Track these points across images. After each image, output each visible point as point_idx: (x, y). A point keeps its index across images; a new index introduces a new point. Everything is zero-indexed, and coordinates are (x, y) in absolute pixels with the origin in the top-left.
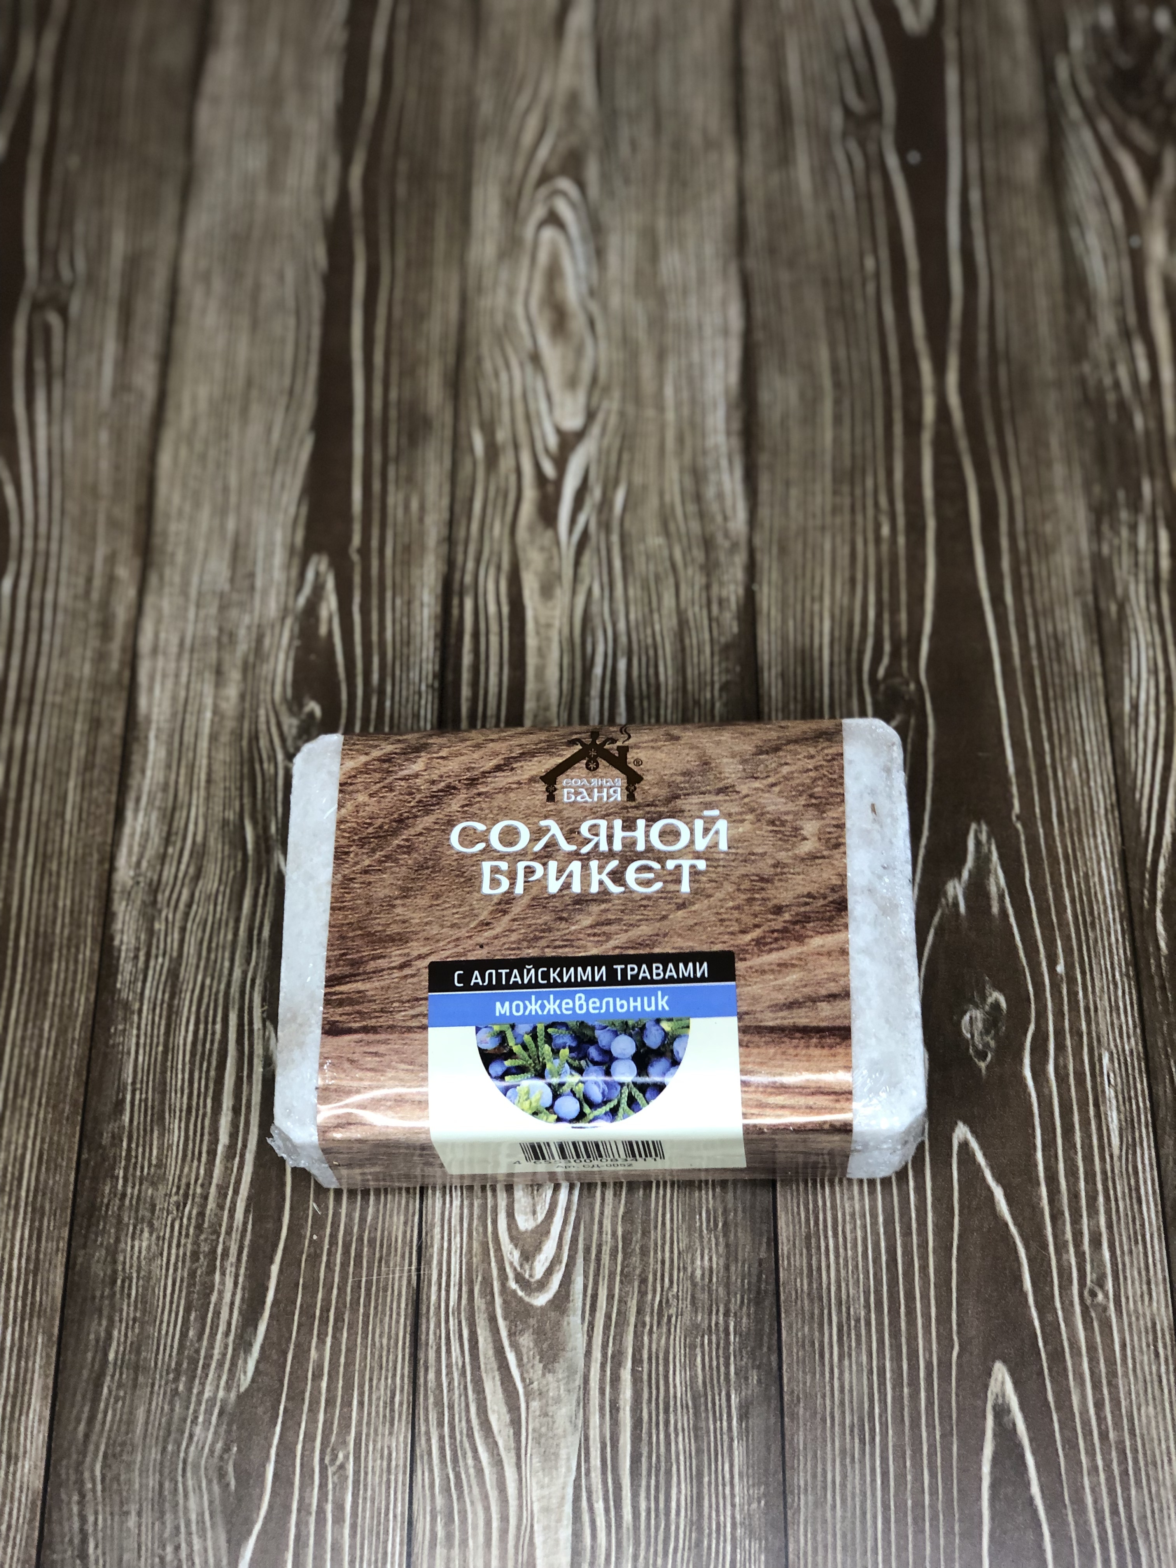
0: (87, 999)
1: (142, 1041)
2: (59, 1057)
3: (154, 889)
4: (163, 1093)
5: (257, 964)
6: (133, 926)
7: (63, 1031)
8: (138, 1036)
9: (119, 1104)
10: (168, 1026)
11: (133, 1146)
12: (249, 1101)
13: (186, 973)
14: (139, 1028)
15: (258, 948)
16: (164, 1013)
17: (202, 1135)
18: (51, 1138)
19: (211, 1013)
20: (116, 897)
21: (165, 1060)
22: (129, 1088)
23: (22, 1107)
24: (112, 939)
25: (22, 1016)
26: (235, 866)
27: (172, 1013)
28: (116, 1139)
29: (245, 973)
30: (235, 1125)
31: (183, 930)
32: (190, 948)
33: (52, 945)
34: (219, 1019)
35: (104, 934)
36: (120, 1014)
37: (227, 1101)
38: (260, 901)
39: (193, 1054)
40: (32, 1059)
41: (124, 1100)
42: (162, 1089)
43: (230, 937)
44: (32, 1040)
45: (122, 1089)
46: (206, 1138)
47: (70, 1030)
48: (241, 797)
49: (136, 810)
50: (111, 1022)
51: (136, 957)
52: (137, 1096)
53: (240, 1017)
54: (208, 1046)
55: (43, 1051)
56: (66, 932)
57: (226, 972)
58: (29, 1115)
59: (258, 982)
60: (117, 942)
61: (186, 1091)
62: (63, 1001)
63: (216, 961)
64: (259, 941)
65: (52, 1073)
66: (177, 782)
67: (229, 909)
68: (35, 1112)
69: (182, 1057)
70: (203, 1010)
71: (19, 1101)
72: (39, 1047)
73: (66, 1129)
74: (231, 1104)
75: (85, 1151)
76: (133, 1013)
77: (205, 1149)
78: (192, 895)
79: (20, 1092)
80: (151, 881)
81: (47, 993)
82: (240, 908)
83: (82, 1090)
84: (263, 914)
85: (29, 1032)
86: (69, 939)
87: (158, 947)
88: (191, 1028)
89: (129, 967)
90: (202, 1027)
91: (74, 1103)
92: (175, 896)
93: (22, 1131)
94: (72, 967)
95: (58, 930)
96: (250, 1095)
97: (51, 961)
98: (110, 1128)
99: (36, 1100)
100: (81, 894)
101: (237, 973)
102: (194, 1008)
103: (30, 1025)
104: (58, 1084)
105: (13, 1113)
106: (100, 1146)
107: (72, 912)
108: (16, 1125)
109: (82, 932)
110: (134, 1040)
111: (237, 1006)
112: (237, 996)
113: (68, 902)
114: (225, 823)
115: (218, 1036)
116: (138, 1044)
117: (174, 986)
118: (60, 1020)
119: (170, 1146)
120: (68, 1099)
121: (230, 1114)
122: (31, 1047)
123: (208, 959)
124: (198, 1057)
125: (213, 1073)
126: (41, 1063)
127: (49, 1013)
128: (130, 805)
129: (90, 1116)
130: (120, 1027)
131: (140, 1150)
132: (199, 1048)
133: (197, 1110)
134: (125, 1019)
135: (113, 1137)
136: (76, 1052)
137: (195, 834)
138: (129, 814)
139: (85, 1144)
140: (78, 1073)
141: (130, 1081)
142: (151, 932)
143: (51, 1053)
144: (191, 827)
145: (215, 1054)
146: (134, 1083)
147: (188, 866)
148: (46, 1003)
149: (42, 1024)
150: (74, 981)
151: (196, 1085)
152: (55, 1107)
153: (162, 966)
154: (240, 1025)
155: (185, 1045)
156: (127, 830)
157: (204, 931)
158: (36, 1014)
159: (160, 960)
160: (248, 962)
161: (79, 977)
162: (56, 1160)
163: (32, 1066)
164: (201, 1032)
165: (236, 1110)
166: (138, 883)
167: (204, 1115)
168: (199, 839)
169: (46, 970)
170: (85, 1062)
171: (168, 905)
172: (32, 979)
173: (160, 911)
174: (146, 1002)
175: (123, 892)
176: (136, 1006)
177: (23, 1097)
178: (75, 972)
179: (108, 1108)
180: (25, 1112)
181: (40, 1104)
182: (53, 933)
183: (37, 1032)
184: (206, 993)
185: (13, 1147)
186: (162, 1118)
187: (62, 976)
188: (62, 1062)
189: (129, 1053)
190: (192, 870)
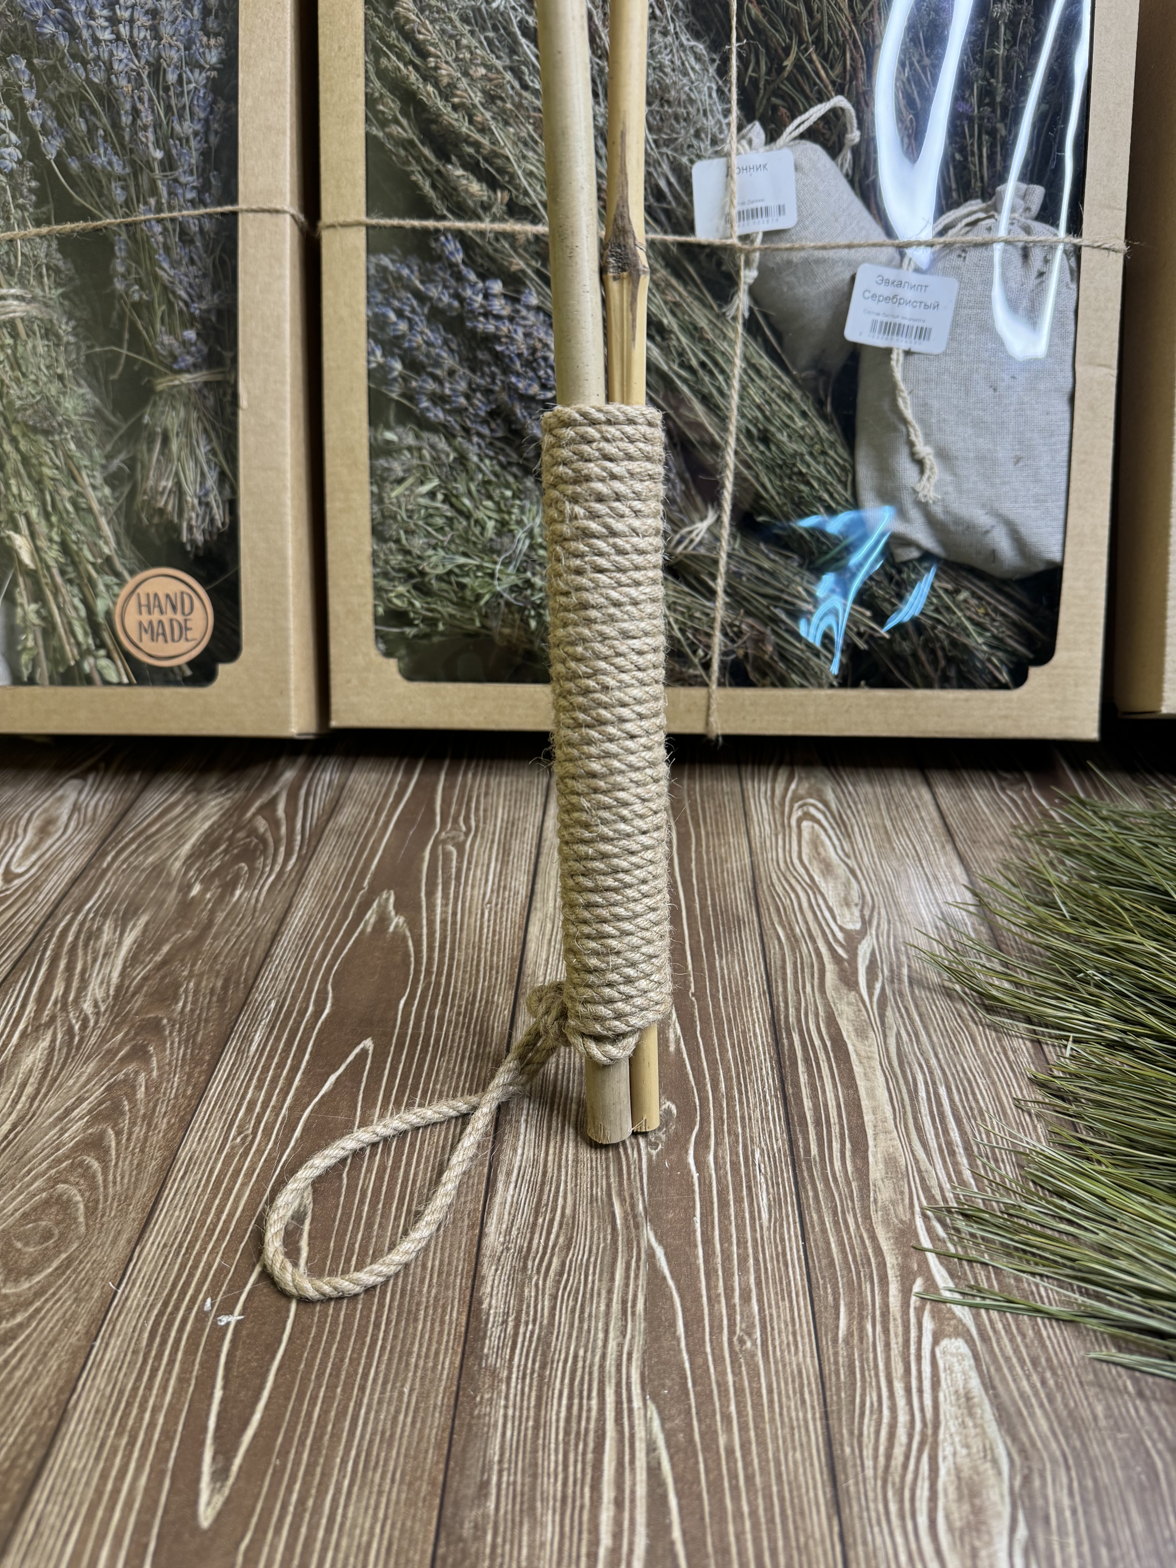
0: (451, 1363)
1: (510, 1412)
2: (418, 1425)
3: (524, 1256)
4: (534, 1476)
5: (633, 1337)
6: (502, 1291)
7: (424, 1396)
8: (506, 1407)
9: (484, 1485)
10: (539, 1398)
11: (499, 1540)
12: (633, 1492)
13: (558, 1343)
14: (507, 1398)
15: (633, 1321)
16: (535, 1383)
17: (580, 1532)
18: (403, 1525)
19: (586, 1387)
20: (486, 1260)
21: (536, 1436)
22: (496, 1467)
23: (372, 1481)
24: (480, 1303)
25: (381, 1375)
26: (605, 1239)
27: (543, 1384)
28: (479, 1529)
29: (621, 1345)
30: (618, 1522)
31: (554, 1297)
32: (562, 1317)
33: (418, 1304)
34: (594, 1394)
35: (472, 1296)
36: (488, 1380)
37: (608, 1492)
38: (632, 1275)
39: (567, 1433)
40: (389, 1426)
41: (488, 1482)
42: (533, 1471)
43: (603, 1308)
44: (389, 1403)
45: (486, 1468)
46: (585, 1536)
47: (433, 1395)
48: (608, 1177)
49: (507, 1183)
50: (476, 1390)
51: (505, 1322)
52: (505, 1479)
53: (618, 1394)
54: (583, 1423)
55: (401, 1417)
56: (434, 1291)
57: (600, 1343)
58: (380, 1493)
59: (635, 1356)
60: (485, 1306)
61: (560, 1477)
62: (425, 1363)
63: (589, 1331)
64: (633, 1313)
65: (409, 1443)
66: (546, 1161)
67: (600, 1280)
68: (387, 1488)
69: (555, 1434)
70: (577, 1383)
71: (370, 1474)
72: (397, 1412)
73: (423, 1513)
74: (612, 1495)
75: (442, 1542)
76: (500, 1381)
77: (584, 1550)
78: (563, 1264)
79: (372, 1464)
80: (521, 1247)
81: (410, 1353)
82: (612, 1279)
83: (442, 1466)
84: (637, 1287)
85: (388, 1394)
86: (436, 1299)
87: (528, 1314)
88: (564, 1402)
89: (497, 1331)
90: (576, 1401)
91: (432, 1482)
92: (545, 1264)
93: (371, 1512)
94: (437, 1329)
95: (425, 1290)
96: (633, 1485)
97: (416, 1320)
98: (471, 1516)
99: (389, 1476)
100: (450, 1255)
101: (612, 1345)
102: (567, 1381)
103: (389, 1387)
104: (415, 1458)
105: (361, 1488)
106: (460, 1539)
107: (440, 1273)
108: (364, 1503)
109: (450, 1292)
110: (502, 1412)
111: (613, 1381)
112: (613, 1369)
113: (437, 1263)
114: (593, 1199)
115: (594, 1414)
116: (505, 1416)
117: (544, 1355)
118: (422, 1384)
119: (542, 1545)
120: (426, 1477)
121: (612, 1507)
122: (388, 1411)
123: (580, 1328)
124: (573, 1436)
125: (590, 1456)
126: (399, 1431)
127: (410, 1374)
128: (501, 1178)
129: (450, 1498)
130: (487, 1396)
131: (507, 1547)
132: (574, 1425)
133: (574, 1501)
134: (492, 1387)
135: (476, 1527)
136: (437, 1420)
137: (564, 1208)
138: (500, 1186)
139: (443, 1535)
140: (438, 1446)
141: (496, 1458)
142: (520, 1298)
143: (409, 1420)
144: (560, 1201)
145: (591, 1435)
146: (500, 1462)
147: (557, 1237)
148: (407, 1364)
149: (403, 1386)
150: (439, 1343)
151: (571, 1469)
152: (410, 1484)
153: (532, 1333)
154: (619, 1403)
155: (558, 1421)
156: (498, 1199)
157: (576, 1300)
158: (397, 1374)
159: (530, 1327)
160: (624, 1334)
161: (445, 1338)
162: (408, 1551)
163: (388, 1434)
164: (575, 1408)
165: (619, 1503)
166: (508, 1249)
167: (582, 1507)
168: (568, 1211)
169: (411, 1330)
170: (446, 1435)
171: (538, 1272)
172: (395, 1337)
173: (531, 1278)
174: (515, 1370)
175: (492, 1256)
176: (505, 1374)
177: (375, 1469)
178: (441, 1333)
179: (471, 1491)
180: (375, 1489)
181: (393, 1480)
182: (420, 1292)
183: (396, 1394)
184: (580, 1364)
185: (358, 1531)
186: (532, 1508)
187: (427, 1336)
188: (421, 1430)
189: (496, 1425)
190: (561, 1240)
